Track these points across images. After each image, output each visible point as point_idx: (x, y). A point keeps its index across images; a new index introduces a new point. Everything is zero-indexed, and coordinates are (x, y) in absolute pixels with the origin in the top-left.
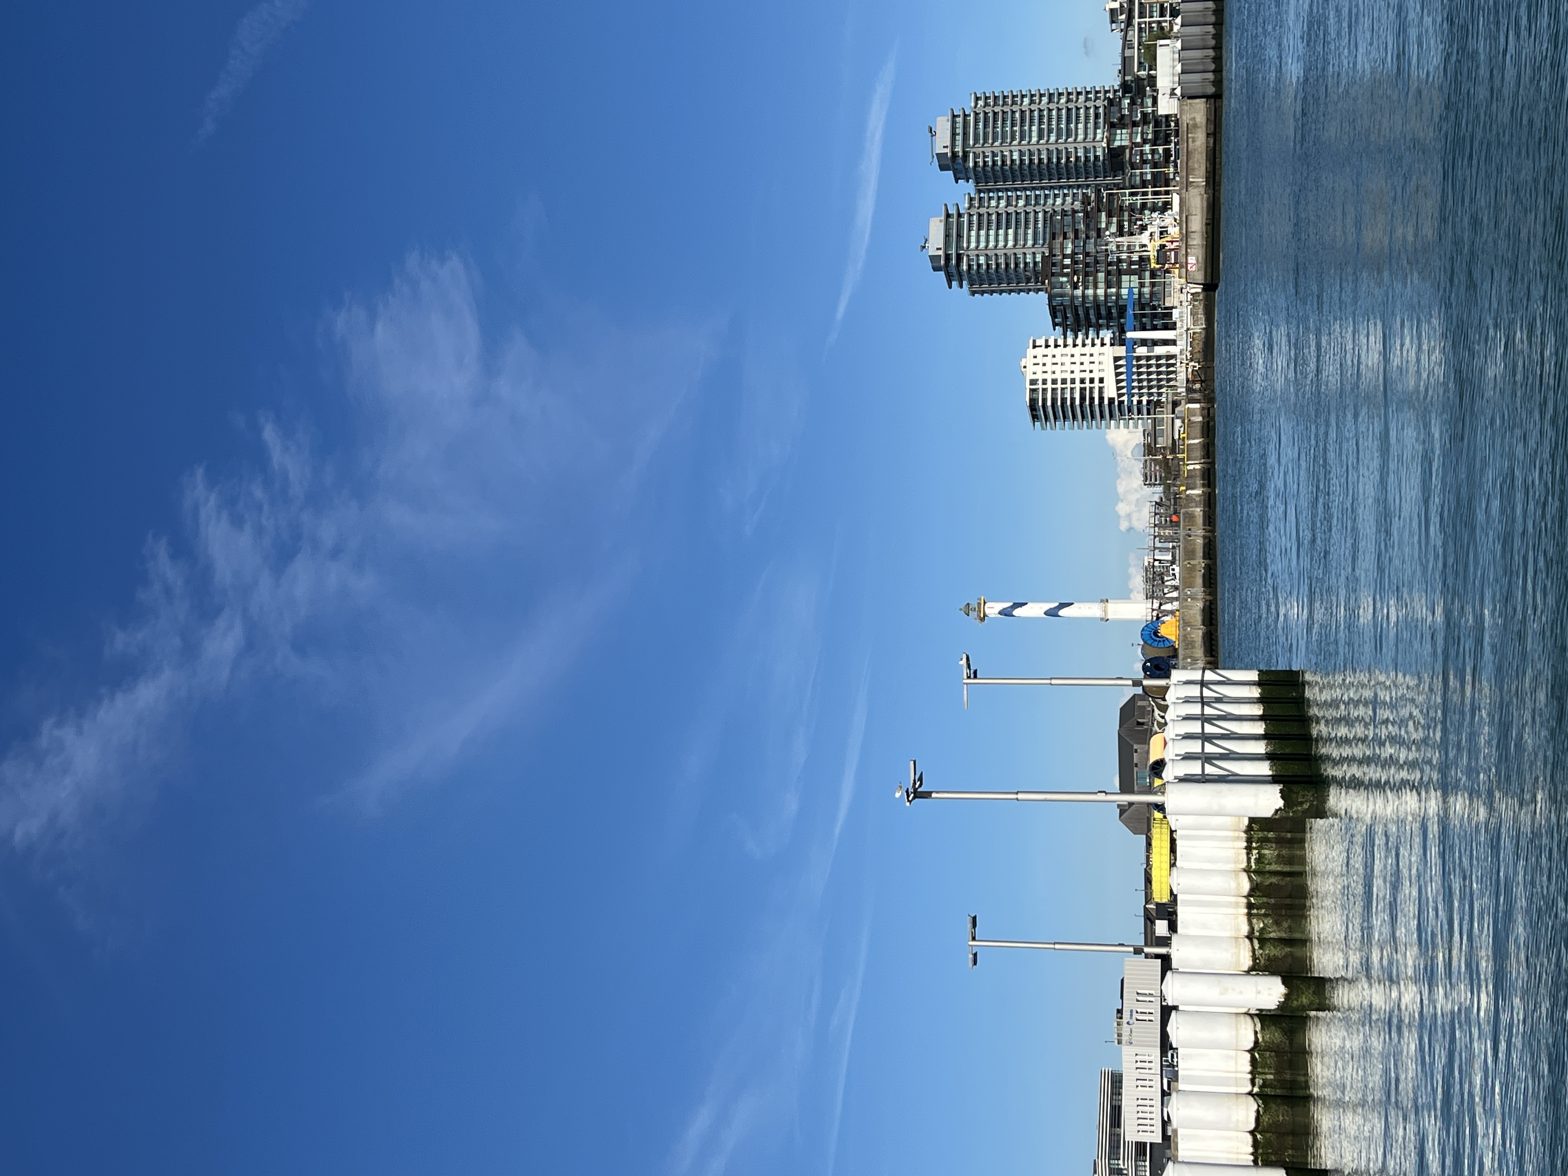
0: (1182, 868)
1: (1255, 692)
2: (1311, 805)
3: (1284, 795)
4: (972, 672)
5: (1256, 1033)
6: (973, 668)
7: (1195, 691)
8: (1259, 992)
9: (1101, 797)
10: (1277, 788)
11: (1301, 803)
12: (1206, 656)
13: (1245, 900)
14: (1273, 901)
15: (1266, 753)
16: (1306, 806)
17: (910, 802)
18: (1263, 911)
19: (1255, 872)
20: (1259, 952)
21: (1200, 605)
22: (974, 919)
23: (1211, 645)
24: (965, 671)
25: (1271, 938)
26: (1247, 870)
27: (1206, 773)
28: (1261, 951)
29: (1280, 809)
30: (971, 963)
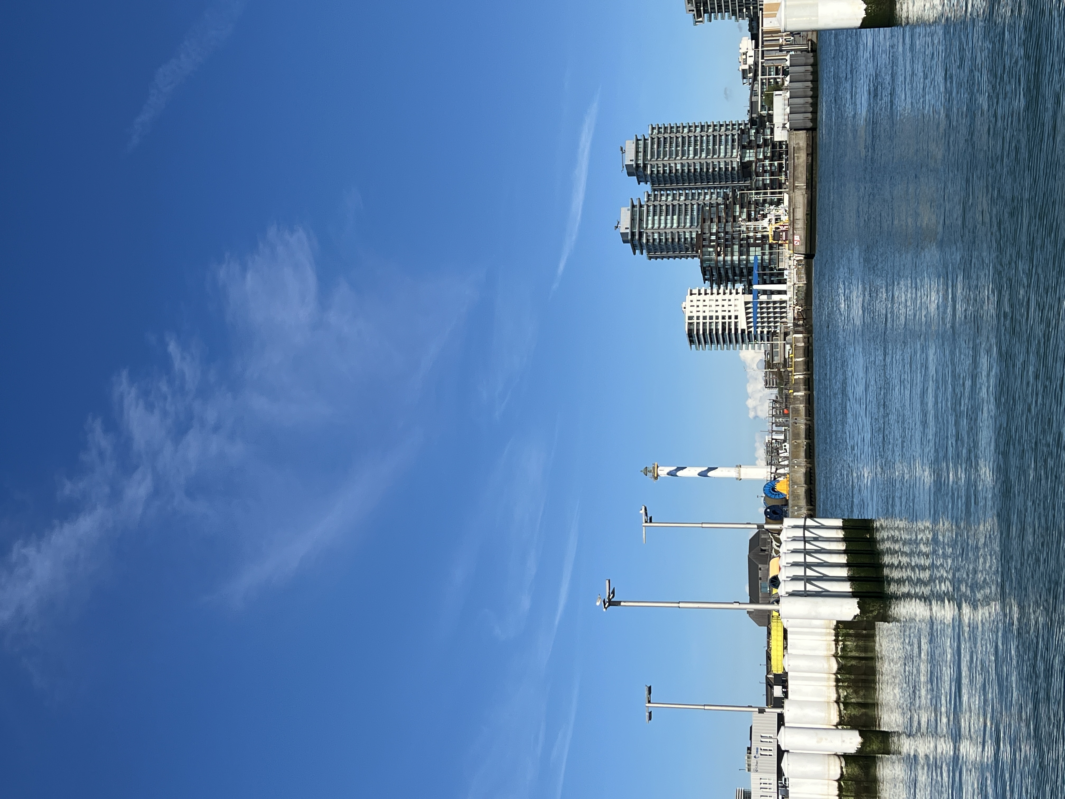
0: (791, 654)
1: (841, 534)
2: (879, 613)
3: (860, 606)
4: (648, 518)
5: (842, 768)
6: (649, 516)
7: (799, 533)
8: (844, 741)
9: (736, 606)
10: (855, 601)
11: (872, 611)
12: (807, 505)
13: (834, 677)
14: (853, 676)
15: (848, 576)
16: (875, 613)
17: (606, 608)
18: (846, 684)
19: (840, 657)
20: (844, 712)
21: (803, 470)
22: (650, 688)
23: (811, 497)
24: (644, 517)
25: (852, 703)
26: (836, 656)
27: (807, 589)
28: (845, 712)
29: (858, 615)
30: (647, 719)
